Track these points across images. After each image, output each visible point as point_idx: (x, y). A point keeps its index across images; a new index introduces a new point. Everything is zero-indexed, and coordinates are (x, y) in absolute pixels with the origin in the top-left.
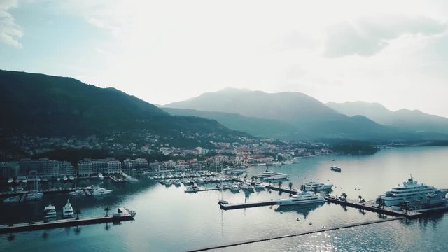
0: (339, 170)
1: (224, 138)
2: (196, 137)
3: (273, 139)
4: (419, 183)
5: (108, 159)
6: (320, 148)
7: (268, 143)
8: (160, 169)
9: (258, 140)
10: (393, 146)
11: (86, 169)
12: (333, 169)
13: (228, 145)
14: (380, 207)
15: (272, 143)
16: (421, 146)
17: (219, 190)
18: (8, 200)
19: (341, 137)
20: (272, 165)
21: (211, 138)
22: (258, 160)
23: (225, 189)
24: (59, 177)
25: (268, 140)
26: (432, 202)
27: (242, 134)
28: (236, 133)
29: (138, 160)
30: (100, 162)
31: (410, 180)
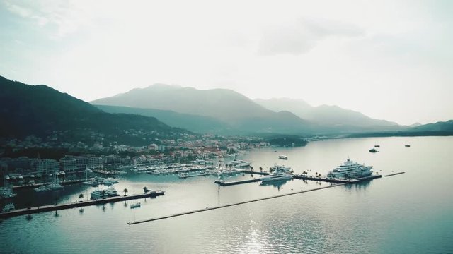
0: (286, 159)
1: (167, 136)
2: (139, 134)
3: (213, 136)
4: (354, 163)
5: (89, 156)
6: (259, 142)
7: (210, 139)
8: (136, 163)
9: (199, 136)
10: (318, 138)
11: (71, 164)
12: (280, 158)
13: (173, 141)
14: (331, 179)
15: (214, 139)
16: (342, 138)
17: (204, 175)
18: (37, 189)
19: (269, 132)
20: (228, 157)
21: (154, 135)
22: (215, 153)
23: (208, 175)
24: (50, 172)
25: (208, 135)
26: (364, 173)
27: (184, 131)
28: (177, 130)
29: (112, 156)
30: (80, 159)
31: (348, 160)
